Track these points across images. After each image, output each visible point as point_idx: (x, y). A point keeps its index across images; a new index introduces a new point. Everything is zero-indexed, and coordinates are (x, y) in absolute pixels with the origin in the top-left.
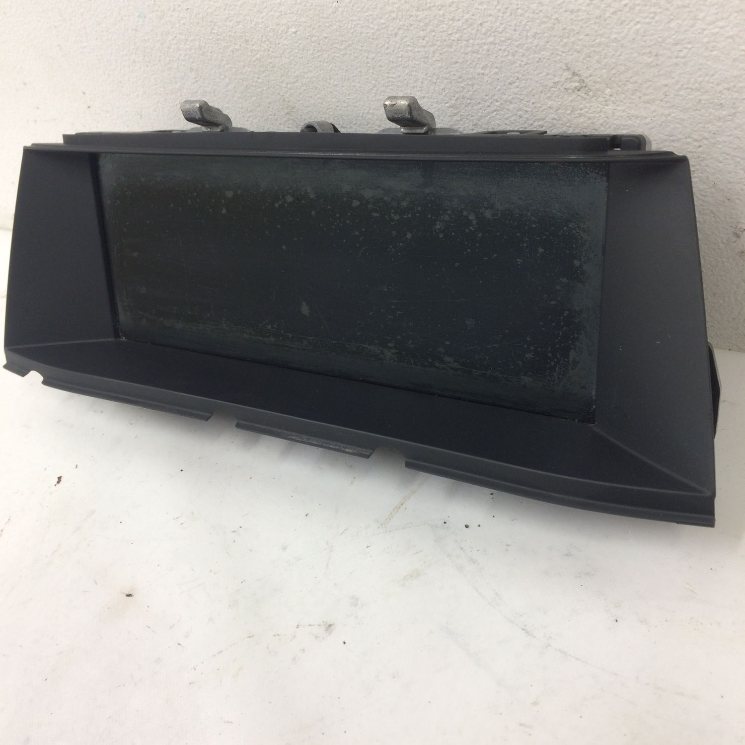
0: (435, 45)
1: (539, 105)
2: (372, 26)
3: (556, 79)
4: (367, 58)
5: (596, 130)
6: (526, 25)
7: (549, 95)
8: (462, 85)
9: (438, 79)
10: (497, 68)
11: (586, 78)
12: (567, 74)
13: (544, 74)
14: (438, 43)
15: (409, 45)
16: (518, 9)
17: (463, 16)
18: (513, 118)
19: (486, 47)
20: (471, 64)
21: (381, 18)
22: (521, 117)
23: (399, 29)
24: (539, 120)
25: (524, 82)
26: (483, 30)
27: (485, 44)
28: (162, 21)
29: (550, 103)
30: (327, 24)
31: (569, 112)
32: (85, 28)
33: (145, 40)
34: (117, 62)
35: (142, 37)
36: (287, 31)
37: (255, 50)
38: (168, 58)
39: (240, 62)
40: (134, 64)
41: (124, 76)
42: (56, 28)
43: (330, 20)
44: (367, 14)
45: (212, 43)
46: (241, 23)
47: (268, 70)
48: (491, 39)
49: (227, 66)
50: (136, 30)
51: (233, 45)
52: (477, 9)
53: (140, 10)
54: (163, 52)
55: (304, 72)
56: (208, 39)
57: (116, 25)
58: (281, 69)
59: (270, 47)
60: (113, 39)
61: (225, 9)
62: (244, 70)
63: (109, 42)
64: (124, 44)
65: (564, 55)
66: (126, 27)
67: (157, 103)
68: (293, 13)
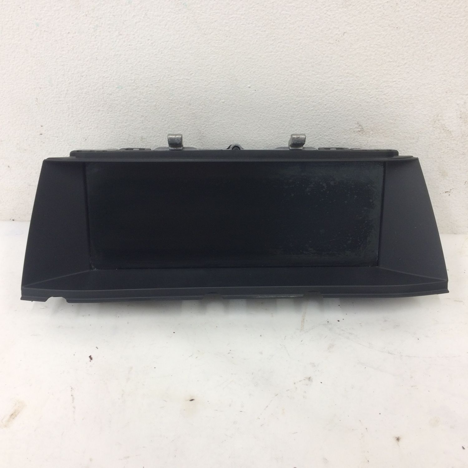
0: (300, 111)
1: (340, 137)
2: (270, 102)
3: (351, 127)
4: (261, 115)
5: (361, 147)
6: (346, 106)
7: (346, 133)
8: (306, 128)
9: (295, 125)
10: (326, 122)
11: (365, 127)
12: (357, 126)
13: (347, 125)
14: (302, 111)
15: (286, 111)
16: (344, 100)
17: (318, 101)
18: (326, 142)
19: (324, 114)
20: (314, 120)
21: (276, 99)
22: (329, 142)
23: (284, 104)
25: (336, 128)
26: (326, 107)
27: (324, 112)
28: (134, 91)
29: (345, 136)
30: (244, 100)
31: (352, 140)
32: (67, 90)
33: (115, 100)
34: (83, 110)
35: (113, 98)
36: (219, 101)
37: (193, 109)
38: (128, 110)
39: (180, 114)
40: (98, 112)
41: (85, 117)
42: (41, 89)
43: (247, 98)
44: (269, 97)
45: (165, 104)
46: (191, 96)
47: (196, 119)
48: (328, 111)
49: (170, 115)
50: (111, 94)
51: (180, 106)
52: (326, 98)
53: (120, 85)
54: (125, 107)
55: (220, 120)
56: (163, 102)
57: (95, 90)
58: (206, 118)
59: (204, 108)
60: (89, 97)
61: (183, 89)
62: (181, 118)
63: (84, 99)
64: (96, 101)
65: (358, 118)
66: (103, 92)
67: (104, 133)
68: (227, 93)
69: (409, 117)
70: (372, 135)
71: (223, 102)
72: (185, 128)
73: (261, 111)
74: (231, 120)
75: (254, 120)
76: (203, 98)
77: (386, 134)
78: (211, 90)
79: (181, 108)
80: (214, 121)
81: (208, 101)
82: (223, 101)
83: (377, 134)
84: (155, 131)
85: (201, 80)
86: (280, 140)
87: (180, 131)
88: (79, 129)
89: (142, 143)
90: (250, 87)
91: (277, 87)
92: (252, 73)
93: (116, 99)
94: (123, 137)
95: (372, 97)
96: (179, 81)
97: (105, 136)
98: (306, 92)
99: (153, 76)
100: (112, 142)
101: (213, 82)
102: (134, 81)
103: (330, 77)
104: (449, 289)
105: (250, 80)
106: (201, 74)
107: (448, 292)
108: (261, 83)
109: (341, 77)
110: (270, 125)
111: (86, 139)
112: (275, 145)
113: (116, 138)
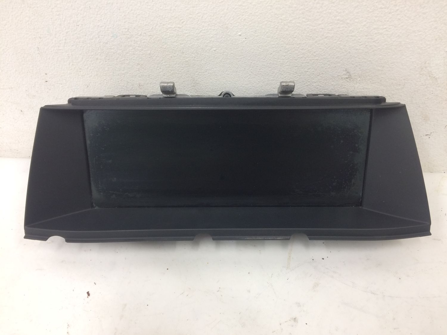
0: (289, 59)
1: (328, 84)
2: (260, 50)
3: (339, 74)
4: (251, 63)
5: (348, 93)
6: (335, 53)
7: (334, 80)
8: (295, 75)
9: (284, 72)
10: (315, 69)
11: (352, 74)
12: (345, 72)
13: (335, 72)
14: (291, 58)
15: (276, 59)
16: (334, 47)
17: (308, 48)
18: (314, 89)
19: (313, 61)
20: (303, 67)
21: (267, 47)
22: (317, 88)
23: (274, 52)
24: (325, 89)
25: (324, 75)
26: (315, 54)
27: (313, 60)
28: (129, 40)
29: (333, 83)
30: (235, 48)
31: (339, 86)
32: (66, 40)
33: (111, 48)
34: (82, 59)
35: (109, 47)
36: (210, 50)
37: (186, 57)
38: (124, 58)
39: (174, 62)
40: (96, 60)
41: (85, 65)
42: (40, 38)
43: (238, 46)
44: (259, 45)
45: (159, 52)
46: (183, 44)
47: (190, 66)
48: (317, 58)
49: (164, 63)
50: (107, 43)
51: (173, 54)
52: (316, 46)
53: (115, 34)
54: (121, 55)
55: (212, 68)
56: (157, 50)
57: (92, 39)
58: (199, 66)
59: (197, 56)
60: (86, 46)
61: (175, 37)
62: (175, 66)
63: (82, 48)
64: (94, 49)
65: (346, 65)
66: (99, 41)
67: (105, 80)
68: (218, 42)
69: (397, 64)
70: (360, 82)
71: (215, 50)
72: (179, 75)
73: (251, 59)
74: (223, 68)
75: (245, 68)
76: (195, 46)
77: (373, 81)
78: (202, 38)
79: (175, 56)
80: (207, 69)
81: (200, 49)
82: (215, 49)
83: (364, 81)
84: (151, 78)
85: (193, 28)
86: (270, 86)
87: (175, 78)
88: (80, 76)
89: (139, 90)
90: (240, 35)
91: (267, 35)
92: (242, 20)
93: (112, 48)
94: (122, 84)
95: (362, 45)
96: (171, 29)
97: (105, 83)
98: (296, 39)
99: (146, 25)
100: (112, 89)
101: (204, 30)
102: (128, 30)
103: (320, 24)
104: (431, 231)
105: (241, 27)
106: (193, 22)
107: (430, 234)
108: (251, 31)
109: (331, 24)
110: (260, 72)
111: (88, 86)
112: (265, 92)
113: (115, 85)
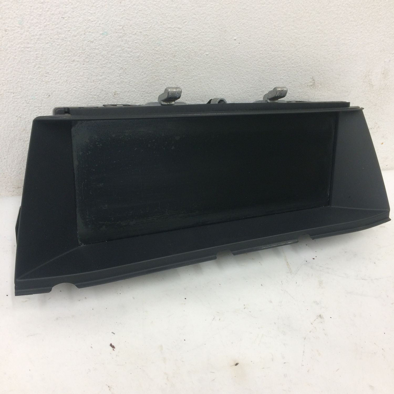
1: (295, 91)
3: (307, 82)
4: (237, 69)
5: (309, 100)
6: (308, 61)
7: (301, 87)
10: (289, 76)
11: (316, 81)
12: (311, 80)
13: (304, 80)
14: (273, 65)
15: (260, 65)
16: (309, 55)
17: (288, 56)
19: (289, 68)
20: (280, 74)
21: (255, 53)
23: (260, 58)
24: (291, 97)
25: (295, 82)
26: (293, 62)
27: (290, 67)
28: (120, 39)
29: (299, 90)
30: (227, 53)
31: (304, 94)
32: (41, 35)
33: (95, 48)
34: (54, 60)
35: (94, 46)
36: (203, 54)
37: (176, 61)
38: (107, 61)
39: (162, 66)
40: (72, 62)
41: (55, 69)
43: (230, 51)
44: (249, 50)
45: (149, 55)
46: (178, 47)
47: (177, 72)
48: (293, 65)
49: (151, 68)
50: (92, 42)
51: (164, 57)
52: (295, 54)
53: (106, 31)
54: (105, 57)
55: (199, 74)
56: (148, 53)
57: (75, 36)
58: (186, 72)
59: (187, 60)
60: (65, 45)
61: (172, 38)
62: (162, 71)
63: (59, 47)
64: (73, 49)
65: (314, 73)
66: (84, 39)
67: (74, 87)
68: (213, 45)
69: (350, 73)
70: (320, 89)
71: (207, 55)
72: (163, 82)
73: (238, 65)
74: (209, 74)
75: (230, 74)
76: (189, 49)
77: (330, 88)
78: (199, 41)
79: (164, 60)
80: (193, 75)
81: (193, 53)
82: (207, 53)
83: (323, 88)
84: (131, 86)
85: (193, 29)
86: (247, 94)
87: (158, 85)
88: (44, 83)
89: (113, 99)
90: (235, 40)
91: (259, 41)
92: (241, 24)
93: (97, 47)
94: (94, 92)
95: (330, 54)
96: (170, 29)
97: (74, 92)
98: (281, 46)
99: (145, 23)
100: (79, 99)
101: (203, 32)
102: (122, 27)
103: (304, 33)
105: (238, 32)
106: (194, 23)
108: (246, 35)
109: (312, 33)
110: (242, 79)
111: (49, 96)
112: (241, 100)
113: (86, 94)
